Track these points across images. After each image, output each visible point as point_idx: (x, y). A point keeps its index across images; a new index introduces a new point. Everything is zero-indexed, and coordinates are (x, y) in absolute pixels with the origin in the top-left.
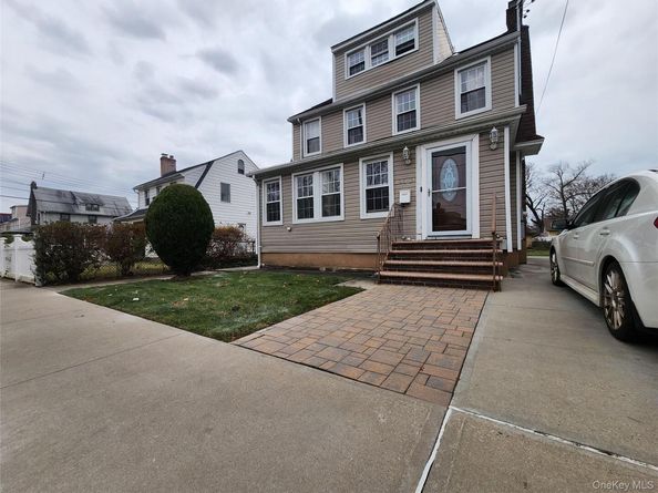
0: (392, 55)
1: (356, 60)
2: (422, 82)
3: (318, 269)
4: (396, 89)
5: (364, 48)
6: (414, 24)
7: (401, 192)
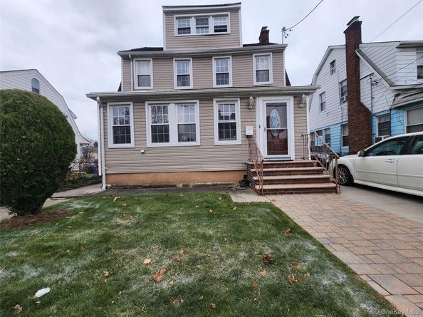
0: (211, 31)
1: (184, 24)
2: (233, 55)
3: (175, 186)
4: (218, 55)
5: (190, 17)
6: (227, 15)
7: (247, 127)
